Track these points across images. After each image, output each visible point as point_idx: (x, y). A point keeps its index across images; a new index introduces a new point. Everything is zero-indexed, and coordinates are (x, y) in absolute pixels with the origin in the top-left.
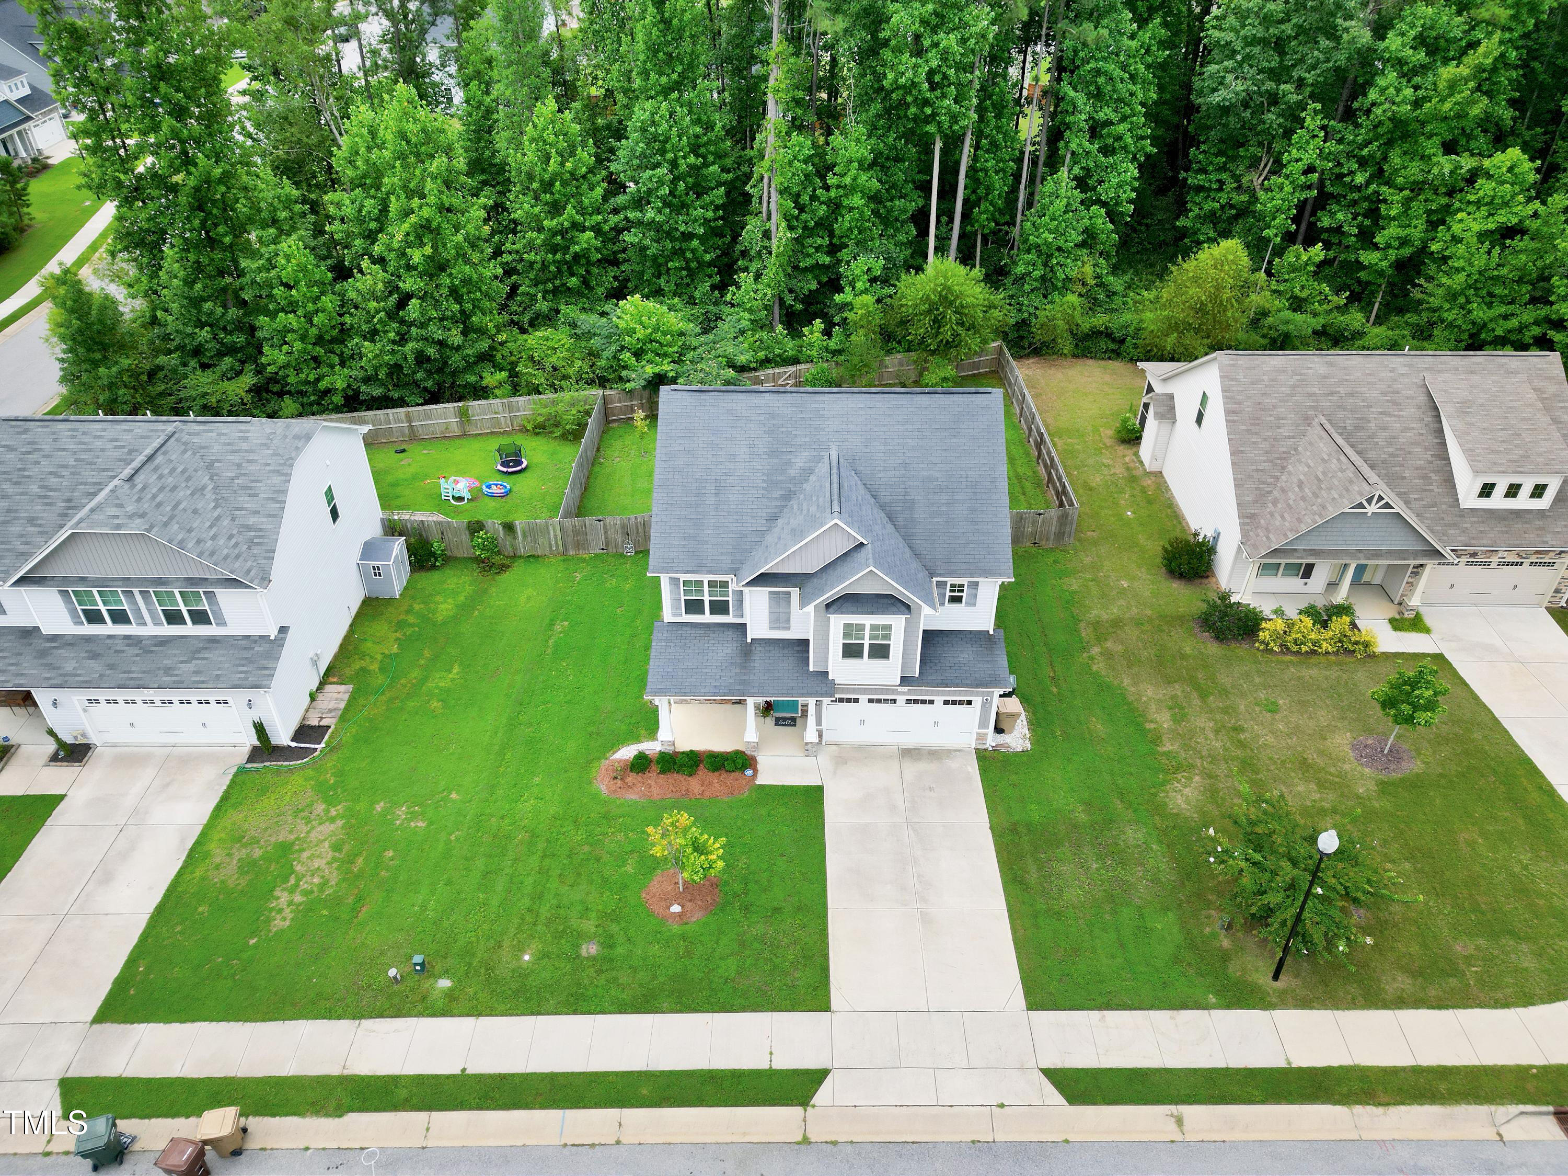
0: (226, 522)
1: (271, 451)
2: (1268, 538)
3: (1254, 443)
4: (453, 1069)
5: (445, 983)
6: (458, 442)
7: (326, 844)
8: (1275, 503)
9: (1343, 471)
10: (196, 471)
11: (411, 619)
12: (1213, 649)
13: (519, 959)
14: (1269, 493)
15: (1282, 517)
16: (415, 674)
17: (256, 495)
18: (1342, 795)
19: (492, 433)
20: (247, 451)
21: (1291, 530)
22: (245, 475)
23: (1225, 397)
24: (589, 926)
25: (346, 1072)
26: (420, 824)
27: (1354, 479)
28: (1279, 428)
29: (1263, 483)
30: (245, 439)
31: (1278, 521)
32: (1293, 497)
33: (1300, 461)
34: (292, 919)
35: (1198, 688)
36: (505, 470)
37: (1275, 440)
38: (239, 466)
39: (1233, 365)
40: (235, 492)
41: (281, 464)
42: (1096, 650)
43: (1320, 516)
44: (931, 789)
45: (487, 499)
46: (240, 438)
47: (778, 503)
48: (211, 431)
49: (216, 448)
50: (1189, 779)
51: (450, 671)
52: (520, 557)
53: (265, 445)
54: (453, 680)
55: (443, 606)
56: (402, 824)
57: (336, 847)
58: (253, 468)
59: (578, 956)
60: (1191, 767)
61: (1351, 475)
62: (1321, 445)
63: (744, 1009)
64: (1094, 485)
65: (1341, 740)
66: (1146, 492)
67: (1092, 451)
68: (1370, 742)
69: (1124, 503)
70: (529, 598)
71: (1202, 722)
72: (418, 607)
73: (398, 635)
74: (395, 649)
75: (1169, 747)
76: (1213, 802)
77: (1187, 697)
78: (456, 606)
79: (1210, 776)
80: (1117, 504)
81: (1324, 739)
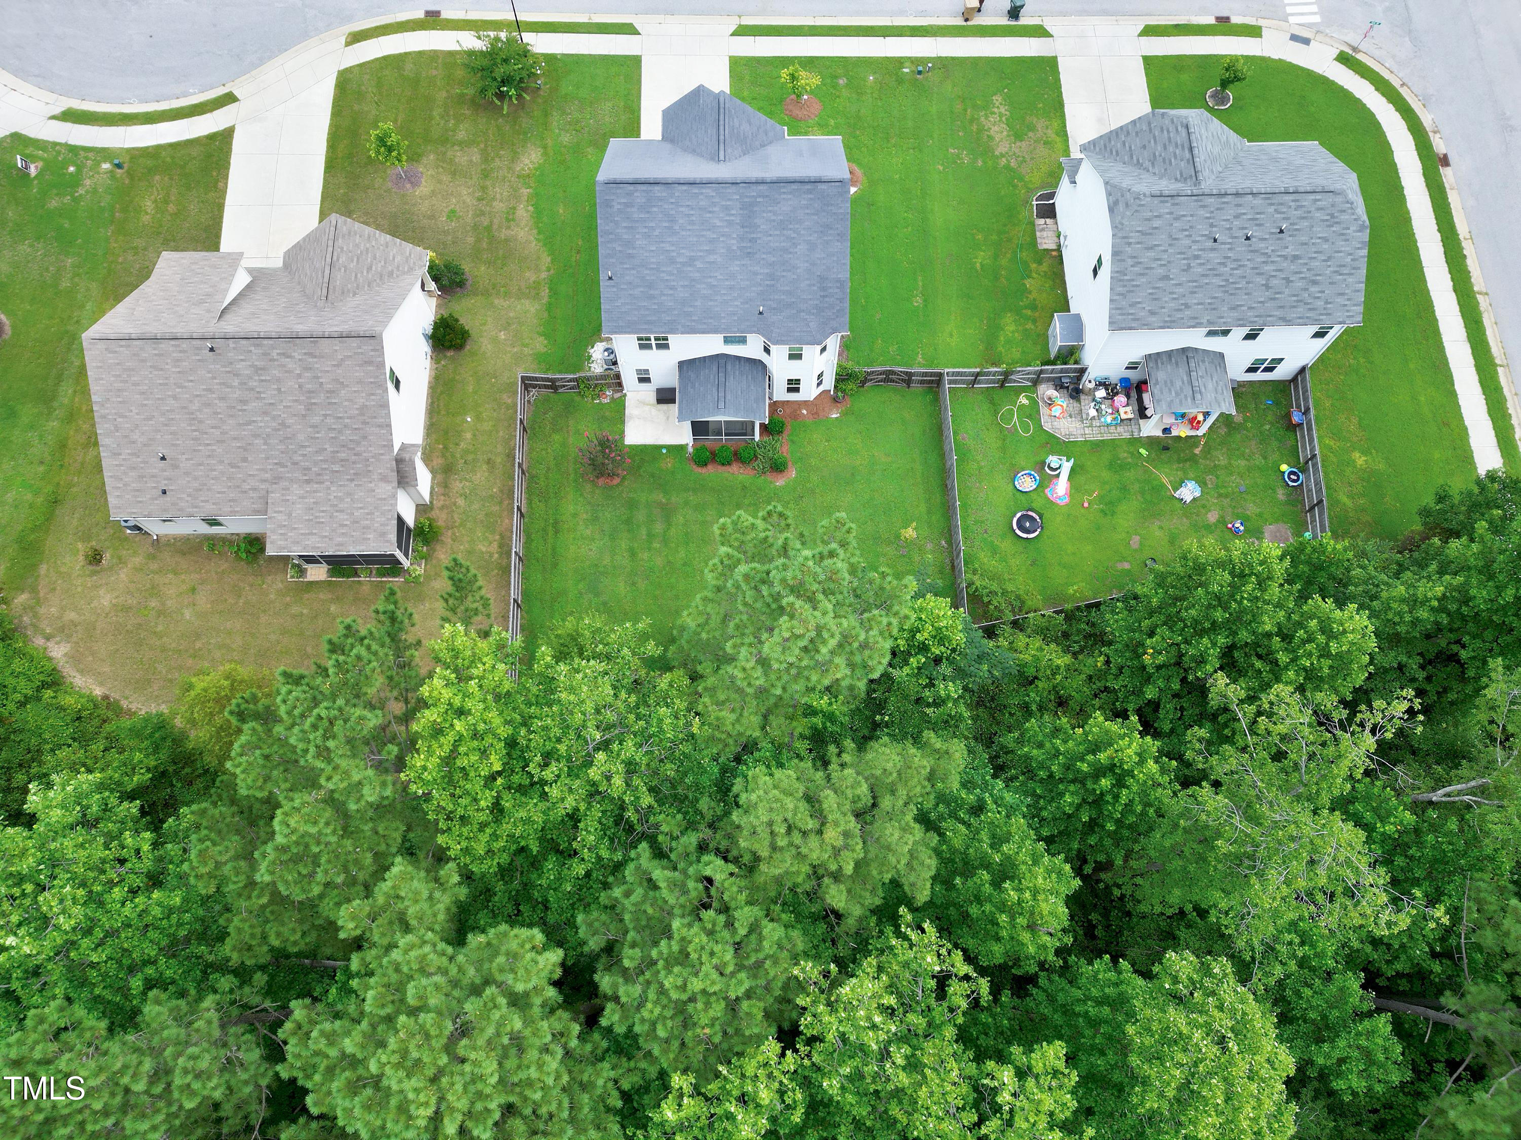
5: (906, 69)
7: (997, 140)
9: (342, 249)
11: (1029, 312)
12: (467, 265)
13: (875, 78)
15: (394, 259)
16: (1004, 262)
18: (444, 154)
26: (952, 151)
27: (341, 235)
32: (379, 266)
34: (993, 100)
36: (1032, 514)
37: (367, 300)
42: (544, 275)
50: (522, 169)
54: (976, 257)
55: (1012, 328)
56: (962, 151)
57: (991, 138)
59: (847, 79)
60: (518, 177)
62: (338, 284)
64: (485, 467)
65: (424, 188)
66: (445, 448)
67: (469, 525)
68: (408, 186)
69: (468, 436)
70: (951, 336)
71: (499, 206)
72: (1030, 326)
73: (1031, 297)
74: (1028, 283)
75: (525, 191)
76: (516, 153)
77: (500, 227)
78: (1002, 329)
79: (510, 169)
80: (475, 435)
81: (433, 191)
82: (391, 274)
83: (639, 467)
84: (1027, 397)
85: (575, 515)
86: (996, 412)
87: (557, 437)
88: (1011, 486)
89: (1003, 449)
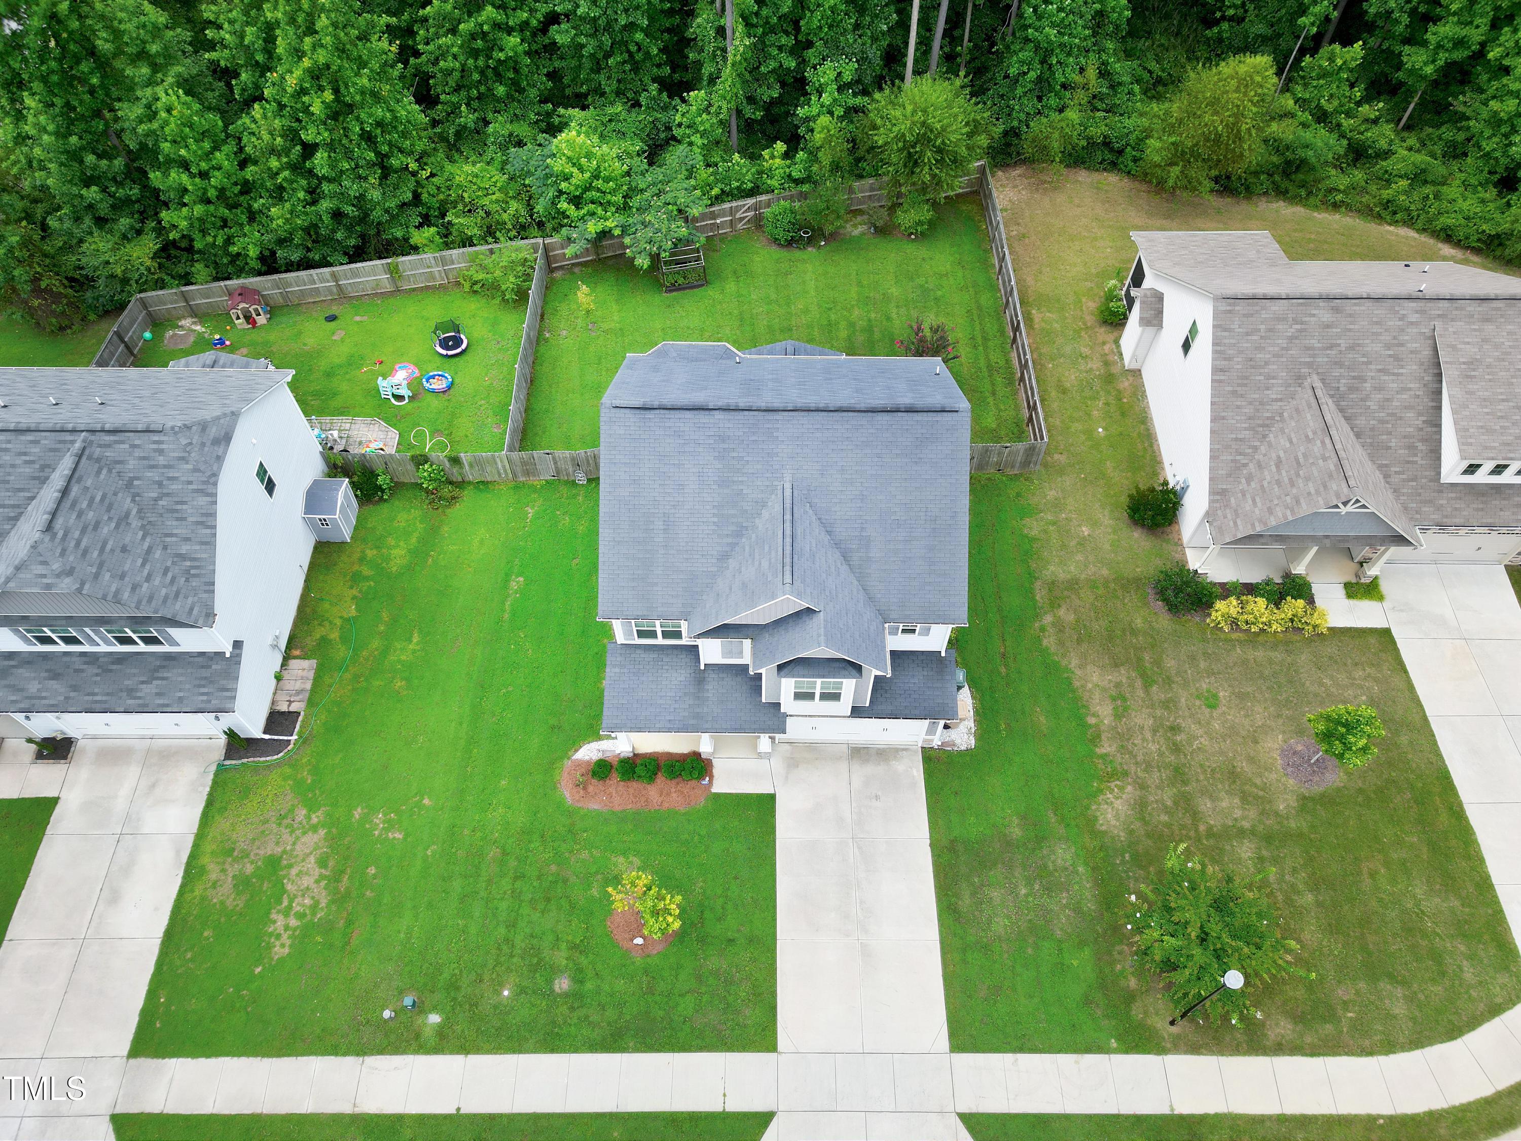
0: (158, 554)
1: (190, 467)
2: (1235, 523)
3: (1238, 407)
4: (450, 1110)
5: (434, 1018)
6: (392, 301)
7: (312, 859)
8: (1249, 479)
9: (1325, 459)
10: (115, 494)
11: (366, 571)
12: (1164, 621)
13: (498, 993)
14: (1245, 465)
15: (1254, 501)
16: (376, 643)
17: (184, 519)
18: (1263, 813)
19: (428, 288)
20: (165, 467)
21: (1260, 521)
22: (168, 495)
23: (1215, 352)
24: (561, 957)
25: (358, 1110)
26: (397, 835)
27: (1335, 475)
28: (1268, 389)
29: (1240, 454)
30: (161, 452)
31: (1248, 506)
32: (1268, 478)
33: (1282, 430)
34: (291, 946)
35: (1143, 675)
36: (444, 352)
37: (1262, 403)
38: (160, 484)
39: (1230, 312)
40: (161, 515)
41: (204, 483)
42: (1048, 619)
43: (1292, 511)
44: (877, 797)
45: (429, 397)
46: (155, 450)
47: (730, 540)
48: (122, 442)
49: (132, 464)
50: (1122, 789)
51: (410, 640)
52: (469, 483)
53: (183, 458)
54: (414, 651)
55: (395, 552)
56: (380, 835)
57: (322, 863)
58: (175, 487)
59: (552, 991)
60: (1126, 774)
61: (1332, 467)
62: (1309, 416)
63: (701, 1049)
65: (1273, 744)
66: (1120, 400)
68: (1299, 747)
69: (1096, 414)
70: (482, 542)
71: (1142, 719)
72: (370, 553)
73: (354, 592)
74: (353, 611)
75: (1107, 748)
76: (1142, 819)
77: (1131, 685)
78: (409, 551)
79: (1142, 786)
80: (1089, 415)
81: (1256, 742)
88: (457, 377)
89: (454, 416)
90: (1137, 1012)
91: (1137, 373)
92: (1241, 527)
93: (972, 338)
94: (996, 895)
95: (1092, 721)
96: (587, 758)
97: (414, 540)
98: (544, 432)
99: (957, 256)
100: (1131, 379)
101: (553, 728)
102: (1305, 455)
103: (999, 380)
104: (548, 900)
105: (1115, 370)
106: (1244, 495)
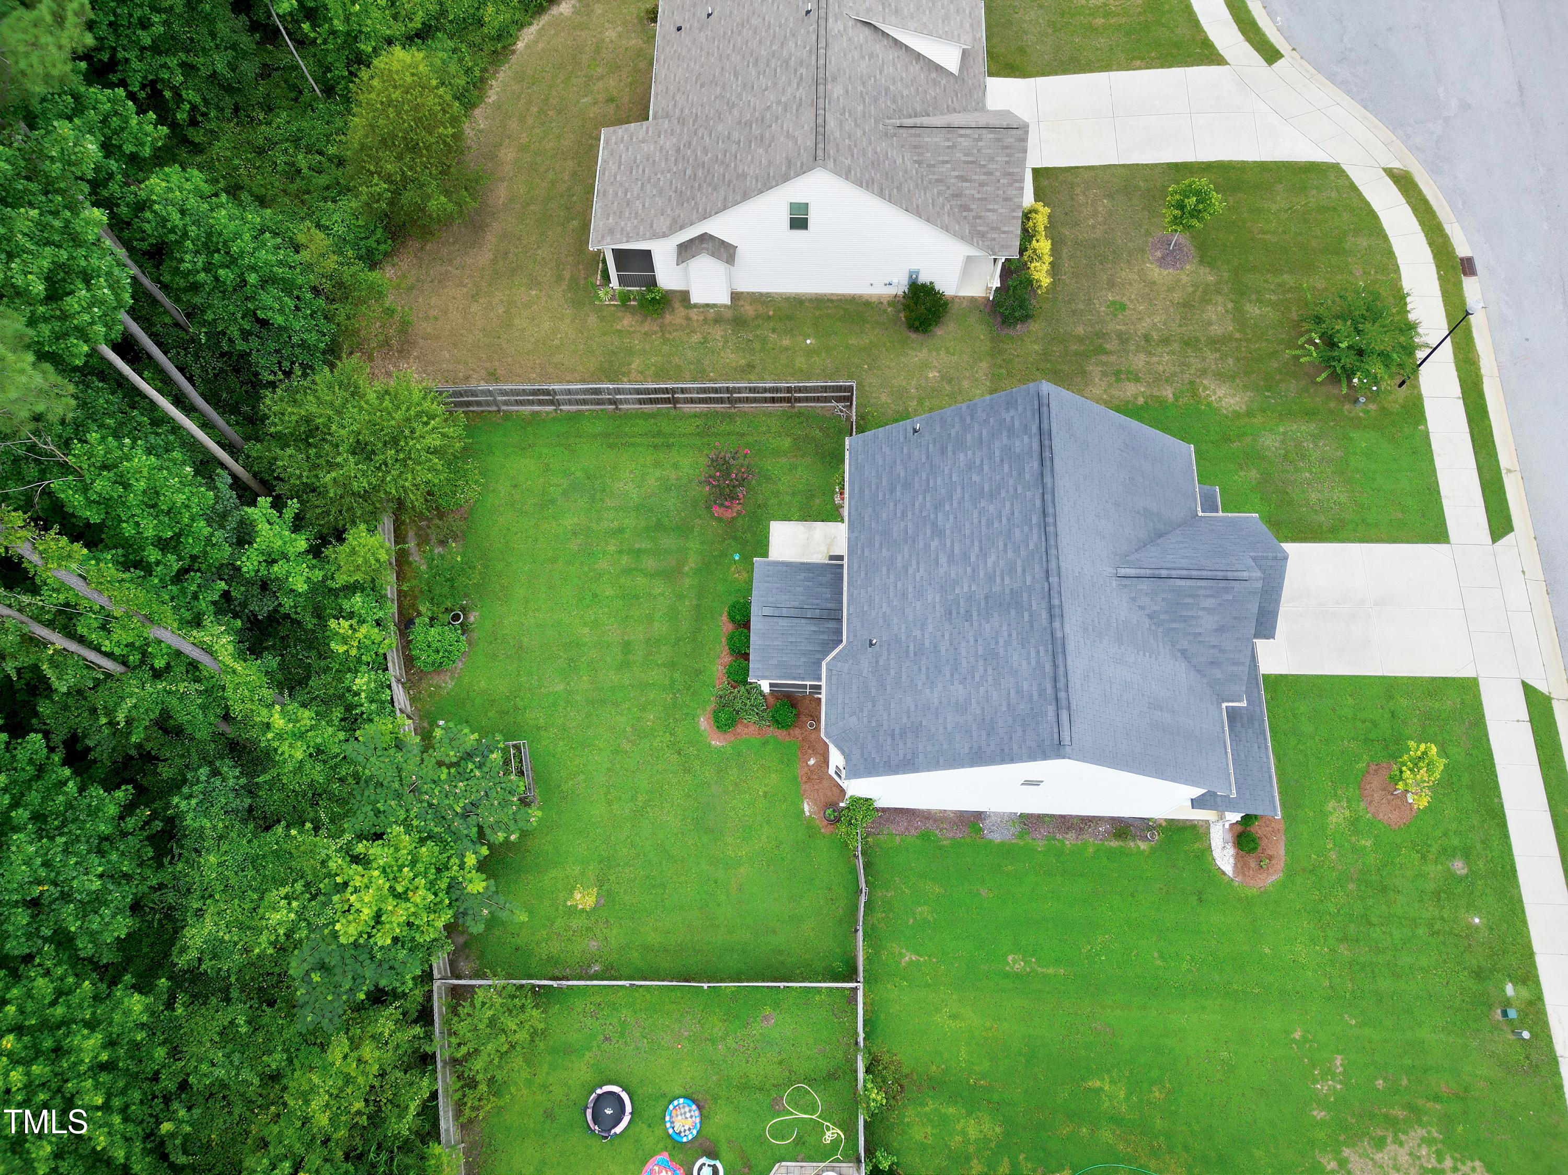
2: (1004, 232)
3: (909, 191)
5: (1510, 989)
7: (1378, 1156)
9: (980, 139)
13: (1477, 928)
14: (952, 207)
15: (990, 210)
16: (1106, 1135)
18: (1218, 292)
21: (1013, 210)
23: (867, 187)
24: (1435, 871)
26: (1338, 1062)
27: (1000, 136)
31: (992, 217)
32: (972, 192)
33: (929, 166)
34: (1472, 1161)
35: (1094, 353)
39: (834, 160)
45: (715, 1127)
50: (1206, 388)
51: (1098, 1091)
54: (1113, 1082)
56: (1340, 1082)
57: (1380, 1143)
59: (1467, 876)
60: (1191, 383)
61: (992, 136)
62: (926, 139)
64: (743, 362)
65: (1155, 272)
66: (769, 317)
67: (666, 349)
68: (1159, 254)
69: (786, 342)
70: (954, 1017)
71: (1139, 361)
75: (1168, 393)
76: (1233, 378)
77: (1105, 364)
78: (969, 1114)
79: (1203, 372)
80: (787, 349)
81: (1154, 283)
82: (966, 208)
83: (735, 538)
84: (836, 1142)
85: (676, 466)
86: (810, 1081)
87: (787, 443)
88: (678, 1091)
89: (745, 1086)
90: (1396, 408)
91: (736, 296)
92: (1011, 229)
93: (655, 447)
94: (1314, 496)
95: (1141, 401)
96: (1232, 860)
97: (951, 1110)
98: (781, 952)
99: (509, 451)
100: (741, 303)
101: (1200, 900)
102: (966, 155)
103: (725, 427)
104: (1384, 890)
105: (729, 314)
106: (980, 217)
